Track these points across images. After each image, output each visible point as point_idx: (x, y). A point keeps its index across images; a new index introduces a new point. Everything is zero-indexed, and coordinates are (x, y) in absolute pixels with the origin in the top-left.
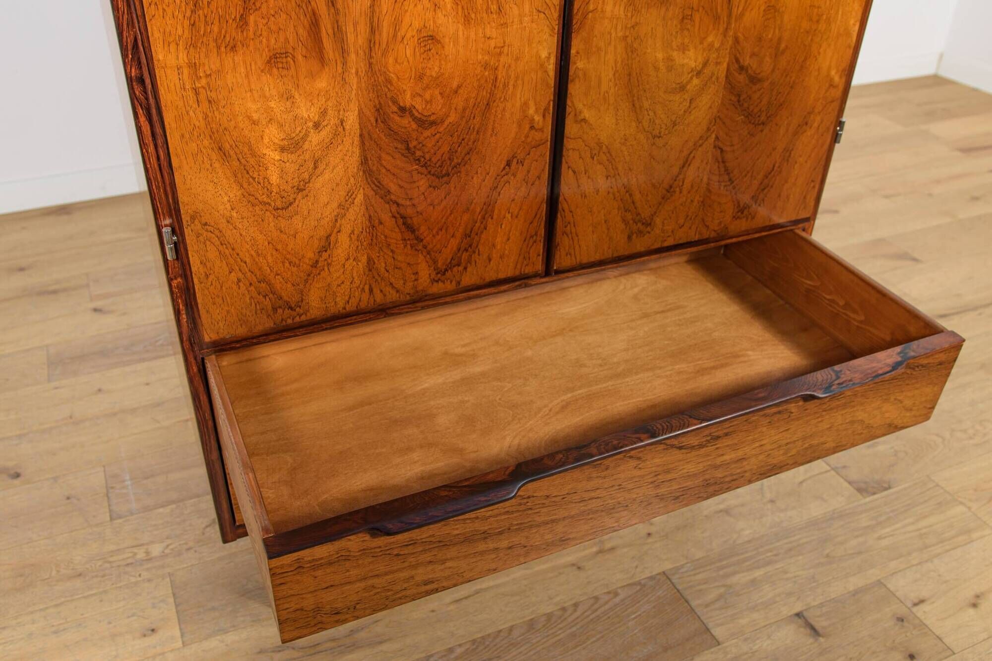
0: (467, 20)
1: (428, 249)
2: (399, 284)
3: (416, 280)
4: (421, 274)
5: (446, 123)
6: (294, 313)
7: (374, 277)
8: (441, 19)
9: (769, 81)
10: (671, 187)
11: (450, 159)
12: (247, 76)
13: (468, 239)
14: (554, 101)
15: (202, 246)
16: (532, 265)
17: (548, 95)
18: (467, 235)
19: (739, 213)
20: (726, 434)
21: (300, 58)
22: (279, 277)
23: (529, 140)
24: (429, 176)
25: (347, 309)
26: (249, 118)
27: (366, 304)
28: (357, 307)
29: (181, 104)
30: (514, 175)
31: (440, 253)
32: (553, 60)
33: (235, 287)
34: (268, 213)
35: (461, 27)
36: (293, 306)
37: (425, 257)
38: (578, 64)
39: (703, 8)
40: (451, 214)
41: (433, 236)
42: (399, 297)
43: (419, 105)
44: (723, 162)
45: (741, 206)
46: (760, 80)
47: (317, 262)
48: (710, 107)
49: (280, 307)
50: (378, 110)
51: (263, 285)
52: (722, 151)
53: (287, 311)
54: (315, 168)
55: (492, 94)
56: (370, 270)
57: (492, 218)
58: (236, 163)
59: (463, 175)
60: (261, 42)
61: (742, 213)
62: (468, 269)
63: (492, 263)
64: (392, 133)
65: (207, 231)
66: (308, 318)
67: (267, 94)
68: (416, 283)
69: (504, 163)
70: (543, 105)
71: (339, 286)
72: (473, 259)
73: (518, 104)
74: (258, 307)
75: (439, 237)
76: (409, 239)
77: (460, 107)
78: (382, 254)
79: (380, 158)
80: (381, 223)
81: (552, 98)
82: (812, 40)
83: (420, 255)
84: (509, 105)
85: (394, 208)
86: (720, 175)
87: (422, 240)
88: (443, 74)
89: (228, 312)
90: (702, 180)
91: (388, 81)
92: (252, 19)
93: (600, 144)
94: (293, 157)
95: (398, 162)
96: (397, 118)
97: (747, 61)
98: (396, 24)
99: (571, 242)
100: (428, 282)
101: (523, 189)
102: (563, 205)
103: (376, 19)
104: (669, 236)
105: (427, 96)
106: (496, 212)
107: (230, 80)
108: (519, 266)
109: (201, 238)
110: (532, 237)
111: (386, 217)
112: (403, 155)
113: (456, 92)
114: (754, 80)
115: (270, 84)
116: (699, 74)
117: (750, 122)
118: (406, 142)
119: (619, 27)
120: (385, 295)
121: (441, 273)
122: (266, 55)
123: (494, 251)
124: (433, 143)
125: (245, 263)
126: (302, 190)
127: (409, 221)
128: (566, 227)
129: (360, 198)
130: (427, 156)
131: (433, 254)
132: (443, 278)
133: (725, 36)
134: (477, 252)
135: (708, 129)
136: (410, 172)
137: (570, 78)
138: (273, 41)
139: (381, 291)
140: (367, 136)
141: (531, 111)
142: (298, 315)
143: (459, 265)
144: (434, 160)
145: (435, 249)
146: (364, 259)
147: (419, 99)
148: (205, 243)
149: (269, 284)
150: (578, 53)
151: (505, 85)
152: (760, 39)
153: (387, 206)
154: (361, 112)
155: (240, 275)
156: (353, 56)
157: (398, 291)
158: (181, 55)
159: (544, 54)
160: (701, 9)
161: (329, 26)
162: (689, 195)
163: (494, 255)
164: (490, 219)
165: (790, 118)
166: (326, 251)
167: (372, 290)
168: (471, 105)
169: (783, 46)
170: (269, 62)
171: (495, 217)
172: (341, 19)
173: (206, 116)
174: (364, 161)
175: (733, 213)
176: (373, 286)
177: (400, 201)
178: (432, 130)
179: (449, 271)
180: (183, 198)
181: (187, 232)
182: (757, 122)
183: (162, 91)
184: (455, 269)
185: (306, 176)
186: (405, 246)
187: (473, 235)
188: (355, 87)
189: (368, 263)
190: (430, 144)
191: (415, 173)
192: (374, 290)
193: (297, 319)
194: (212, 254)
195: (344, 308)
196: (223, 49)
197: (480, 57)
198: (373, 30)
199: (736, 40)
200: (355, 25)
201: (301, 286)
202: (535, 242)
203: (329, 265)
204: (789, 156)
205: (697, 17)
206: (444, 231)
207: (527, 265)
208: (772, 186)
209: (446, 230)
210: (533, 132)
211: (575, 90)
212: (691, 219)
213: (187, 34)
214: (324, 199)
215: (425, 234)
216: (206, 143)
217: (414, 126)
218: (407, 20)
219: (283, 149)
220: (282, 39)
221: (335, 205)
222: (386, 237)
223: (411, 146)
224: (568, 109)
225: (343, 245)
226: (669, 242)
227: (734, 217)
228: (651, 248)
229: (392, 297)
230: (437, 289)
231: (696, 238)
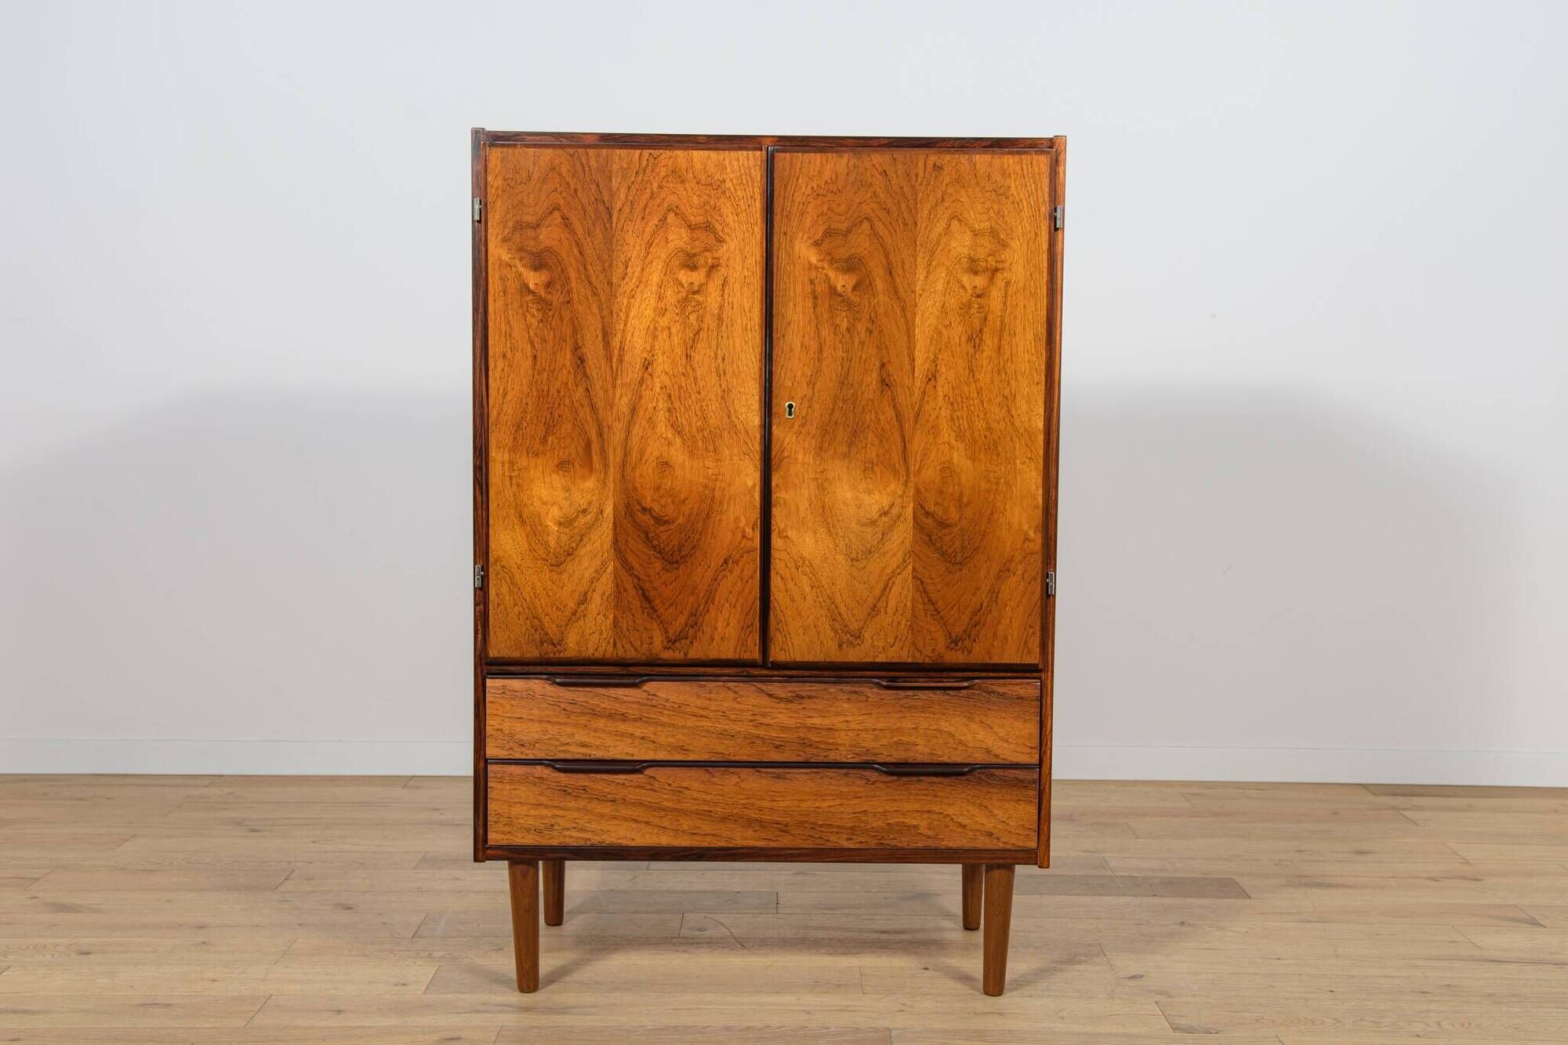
0: (691, 454)
1: (661, 619)
2: (637, 643)
3: (651, 643)
4: (655, 639)
5: (677, 523)
6: (555, 648)
7: (617, 633)
8: (673, 452)
9: (959, 527)
10: (875, 607)
11: (679, 550)
12: (543, 473)
13: (694, 618)
14: (761, 518)
15: (499, 582)
16: (750, 652)
17: (756, 514)
18: (693, 614)
19: (953, 645)
20: (810, 697)
21: (577, 466)
22: (548, 617)
23: (742, 546)
24: (663, 561)
25: (596, 655)
26: (541, 499)
27: (611, 654)
28: (603, 655)
29: (500, 484)
30: (731, 572)
31: (670, 624)
32: (758, 488)
33: (516, 618)
34: (545, 567)
35: (687, 458)
36: (556, 642)
37: (659, 625)
38: (778, 495)
39: (882, 463)
40: (679, 594)
41: (666, 609)
42: (637, 655)
43: (656, 508)
44: (925, 592)
45: (954, 637)
46: (948, 525)
47: (576, 611)
48: (903, 542)
49: (546, 641)
50: (627, 507)
51: (536, 621)
52: (922, 582)
53: (550, 646)
54: (581, 540)
55: (711, 507)
56: (615, 627)
57: (713, 604)
58: (529, 528)
59: (689, 564)
60: (554, 453)
61: (956, 645)
62: (695, 644)
63: (714, 642)
65: (504, 571)
66: (566, 656)
67: (554, 486)
68: (650, 646)
69: (722, 561)
70: (752, 521)
71: (591, 634)
72: (698, 636)
73: (732, 518)
74: (530, 636)
75: (669, 611)
76: (646, 608)
77: (687, 513)
78: (625, 615)
79: (627, 541)
80: (625, 591)
81: (759, 516)
82: (994, 497)
83: (655, 623)
84: (724, 517)
85: (636, 581)
86: (924, 604)
87: (656, 611)
88: (673, 489)
89: (509, 637)
90: (905, 605)
91: (635, 489)
92: (550, 439)
93: (803, 559)
94: (567, 530)
95: (640, 546)
96: (640, 515)
97: (932, 508)
98: (642, 452)
99: (784, 639)
100: (660, 647)
101: (739, 584)
102: (773, 604)
103: (628, 448)
104: (880, 653)
105: (663, 502)
106: (717, 599)
107: (532, 472)
108: (738, 650)
109: (499, 576)
110: (748, 627)
111: (629, 587)
112: (644, 542)
113: (683, 502)
114: (942, 524)
115: (557, 480)
116: (885, 514)
117: (946, 560)
118: (647, 533)
119: (810, 471)
120: (625, 651)
121: (672, 641)
122: (556, 461)
123: (716, 633)
124: (666, 537)
125: (526, 601)
126: (571, 555)
127: (647, 594)
128: (778, 624)
129: (610, 568)
130: (662, 546)
131: (665, 625)
132: (672, 646)
133: (906, 486)
134: (701, 630)
135: (904, 561)
136: (649, 555)
137: (773, 504)
138: (561, 453)
139: (623, 647)
140: (618, 525)
141: (743, 522)
142: (558, 650)
143: (686, 638)
144: (667, 549)
145: (667, 620)
146: (611, 617)
147: (656, 504)
148: (501, 581)
149: (540, 621)
150: (777, 485)
151: (722, 503)
152: (941, 492)
153: (630, 578)
154: (615, 506)
155: (521, 609)
156: (612, 469)
157: (636, 650)
158: (505, 455)
159: (750, 483)
160: (880, 464)
161: (597, 449)
162: (895, 618)
163: (716, 637)
164: (711, 605)
165: (988, 562)
166: (583, 604)
167: (616, 644)
168: (695, 512)
169: (966, 499)
170: (558, 466)
171: (716, 603)
172: (606, 445)
173: (515, 494)
174: (616, 541)
175: (946, 642)
176: (617, 640)
177: (640, 576)
178: (666, 527)
179: (678, 642)
180: (492, 545)
181: (490, 569)
182: (953, 561)
183: (491, 475)
184: (683, 641)
185: (574, 544)
186: (643, 613)
187: (698, 614)
188: (612, 489)
189: (613, 620)
190: (664, 537)
191: (652, 557)
192: (618, 645)
193: (557, 655)
194: (505, 590)
195: (593, 654)
196: (530, 454)
197: (701, 480)
198: (626, 454)
199: (918, 491)
200: (615, 449)
201: (563, 628)
202: (752, 632)
203: (585, 616)
204: (997, 597)
205: (877, 469)
206: (674, 606)
207: (745, 652)
208: (984, 624)
209: (676, 606)
210: (745, 540)
211: (777, 512)
212: (901, 640)
213: (511, 444)
214: (586, 564)
215: (659, 606)
216: (512, 511)
217: (653, 522)
218: (649, 450)
219: (560, 524)
220: (567, 453)
221: (592, 570)
222: (628, 602)
223: (650, 536)
224: (773, 527)
225: (596, 602)
226: (881, 658)
227: (948, 647)
228: (863, 660)
229: (631, 654)
230: (668, 654)
231: (910, 660)
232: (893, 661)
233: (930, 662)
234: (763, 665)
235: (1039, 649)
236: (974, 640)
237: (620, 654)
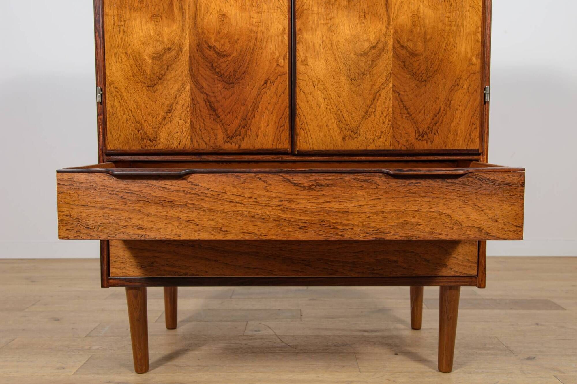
0: (241, 9)
1: (223, 122)
2: (207, 139)
4: (219, 136)
5: (232, 56)
6: (151, 144)
7: (193, 132)
8: (229, 7)
9: (424, 56)
10: (367, 111)
11: (234, 75)
12: (141, 22)
13: (245, 121)
14: (289, 52)
15: (113, 98)
16: (283, 144)
17: (286, 50)
18: (244, 119)
19: (420, 137)
21: (164, 17)
22: (146, 122)
23: (276, 71)
24: (223, 82)
25: (179, 148)
27: (189, 147)
28: (184, 148)
29: (112, 31)
30: (269, 89)
31: (229, 126)
32: (287, 31)
33: (125, 123)
34: (144, 88)
35: (238, 12)
36: (152, 139)
37: (221, 126)
38: (301, 35)
40: (235, 105)
41: (226, 115)
42: (207, 147)
43: (218, 46)
44: (402, 101)
45: (421, 132)
46: (417, 55)
47: (165, 117)
48: (386, 67)
49: (145, 139)
50: (198, 46)
51: (138, 125)
52: (399, 94)
53: (148, 142)
54: (168, 69)
55: (255, 45)
56: (192, 128)
57: (258, 111)
58: (132, 61)
59: (241, 85)
60: (148, 9)
61: (423, 137)
62: (245, 139)
63: (258, 138)
64: (205, 57)
65: (116, 91)
66: (159, 148)
67: (149, 32)
68: (216, 140)
69: (263, 82)
70: (284, 53)
71: (175, 133)
72: (248, 133)
73: (269, 52)
74: (135, 136)
75: (228, 117)
76: (212, 115)
77: (239, 49)
78: (198, 120)
79: (198, 69)
80: (198, 103)
81: (288, 51)
82: (448, 35)
83: (218, 125)
84: (264, 51)
85: (205, 96)
86: (401, 109)
87: (219, 117)
88: (230, 33)
89: (120, 135)
90: (388, 110)
91: (203, 33)
93: (319, 80)
94: (158, 62)
95: (208, 73)
96: (207, 51)
97: (406, 44)
98: (207, 8)
99: (306, 135)
100: (222, 141)
101: (275, 97)
102: (298, 111)
103: (198, 5)
104: (371, 143)
105: (222, 42)
106: (260, 108)
107: (133, 22)
108: (275, 143)
109: (113, 94)
110: (281, 127)
111: (201, 101)
112: (210, 69)
113: (236, 42)
114: (413, 54)
115: (150, 28)
116: (374, 48)
117: (415, 79)
118: (212, 63)
119: (322, 19)
120: (199, 144)
121: (230, 138)
122: (150, 15)
123: (260, 131)
124: (225, 66)
125: (131, 111)
126: (160, 79)
127: (213, 105)
128: (302, 124)
129: (188, 87)
130: (222, 72)
131: (225, 126)
132: (230, 141)
133: (388, 28)
134: (250, 129)
135: (387, 80)
136: (213, 79)
137: (297, 42)
138: (153, 9)
139: (197, 141)
140: (192, 57)
141: (277, 55)
142: (154, 145)
143: (240, 135)
144: (226, 74)
145: (226, 123)
146: (189, 121)
147: (218, 43)
148: (114, 97)
149: (141, 125)
150: (300, 29)
151: (262, 42)
152: (411, 32)
153: (201, 94)
154: (190, 45)
155: (128, 116)
156: (187, 20)
157: (206, 144)
158: (115, 11)
159: (282, 29)
160: (370, 13)
161: (177, 5)
162: (381, 119)
163: (260, 134)
164: (256, 112)
165: (444, 80)
166: (170, 113)
167: (192, 140)
168: (244, 49)
169: (428, 37)
170: (150, 18)
171: (259, 111)
173: (122, 38)
174: (191, 70)
175: (415, 135)
176: (193, 137)
177: (208, 93)
178: (225, 59)
179: (234, 138)
180: (108, 73)
181: (107, 90)
182: (420, 80)
183: (106, 24)
184: (238, 137)
185: (163, 72)
186: (210, 118)
187: (247, 119)
188: (188, 34)
189: (190, 124)
191: (216, 79)
192: (193, 140)
193: (153, 148)
194: (116, 104)
195: (177, 147)
196: (132, 11)
197: (248, 26)
198: (197, 9)
199: (396, 31)
200: (189, 6)
201: (157, 130)
202: (284, 130)
203: (171, 121)
204: (450, 104)
205: (367, 17)
206: (231, 113)
207: (280, 144)
208: (442, 123)
209: (233, 113)
210: (278, 67)
211: (300, 48)
212: (385, 134)
213: (118, 2)
214: (171, 86)
215: (221, 114)
216: (121, 50)
217: (216, 56)
218: (213, 6)
219: (153, 58)
220: (156, 9)
221: (176, 89)
222: (200, 111)
223: (214, 65)
224: (297, 58)
225: (179, 112)
226: (372, 147)
227: (417, 139)
228: (360, 148)
229: (203, 146)
230: (228, 147)
231: (391, 148)
232: (380, 148)
233: (405, 149)
234: (292, 154)
235: (478, 140)
236: (435, 134)
237: (195, 146)
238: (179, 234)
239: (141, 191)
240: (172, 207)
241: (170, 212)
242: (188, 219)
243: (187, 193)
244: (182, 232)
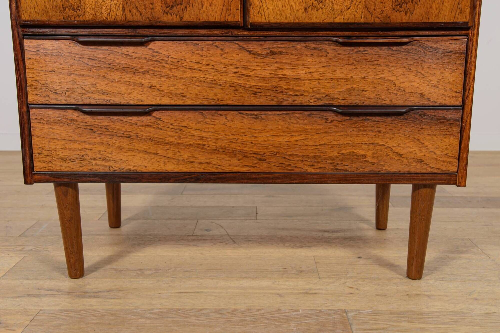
2: (142, 9)
3: (153, 9)
4: (156, 5)
6: (75, 14)
16: (233, 16)
19: (399, 7)
25: (109, 19)
27: (121, 19)
28: (115, 20)
36: (75, 8)
42: (142, 19)
49: (67, 7)
53: (71, 11)
61: (401, 7)
62: (188, 9)
63: (204, 7)
66: (84, 19)
68: (152, 10)
71: (103, 1)
72: (191, 2)
74: (54, 4)
89: (37, 4)
99: (260, 4)
100: (161, 12)
104: (339, 15)
108: (223, 14)
120: (133, 15)
121: (169, 8)
132: (170, 11)
139: (130, 11)
142: (78, 15)
143: (181, 5)
157: (141, 14)
163: (205, 3)
167: (124, 9)
175: (392, 5)
176: (125, 6)
179: (175, 7)
184: (179, 7)
192: (126, 9)
193: (77, 18)
207: (229, 15)
212: (356, 4)
226: (339, 19)
227: (394, 9)
228: (325, 21)
229: (137, 18)
230: (167, 18)
231: (362, 21)
232: (349, 21)
233: (379, 22)
234: (244, 27)
235: (468, 10)
236: (416, 3)
237: (128, 18)
238: (142, 99)
239: (105, 58)
240: (135, 73)
241: (133, 78)
242: (150, 85)
243: (149, 60)
244: (145, 97)
